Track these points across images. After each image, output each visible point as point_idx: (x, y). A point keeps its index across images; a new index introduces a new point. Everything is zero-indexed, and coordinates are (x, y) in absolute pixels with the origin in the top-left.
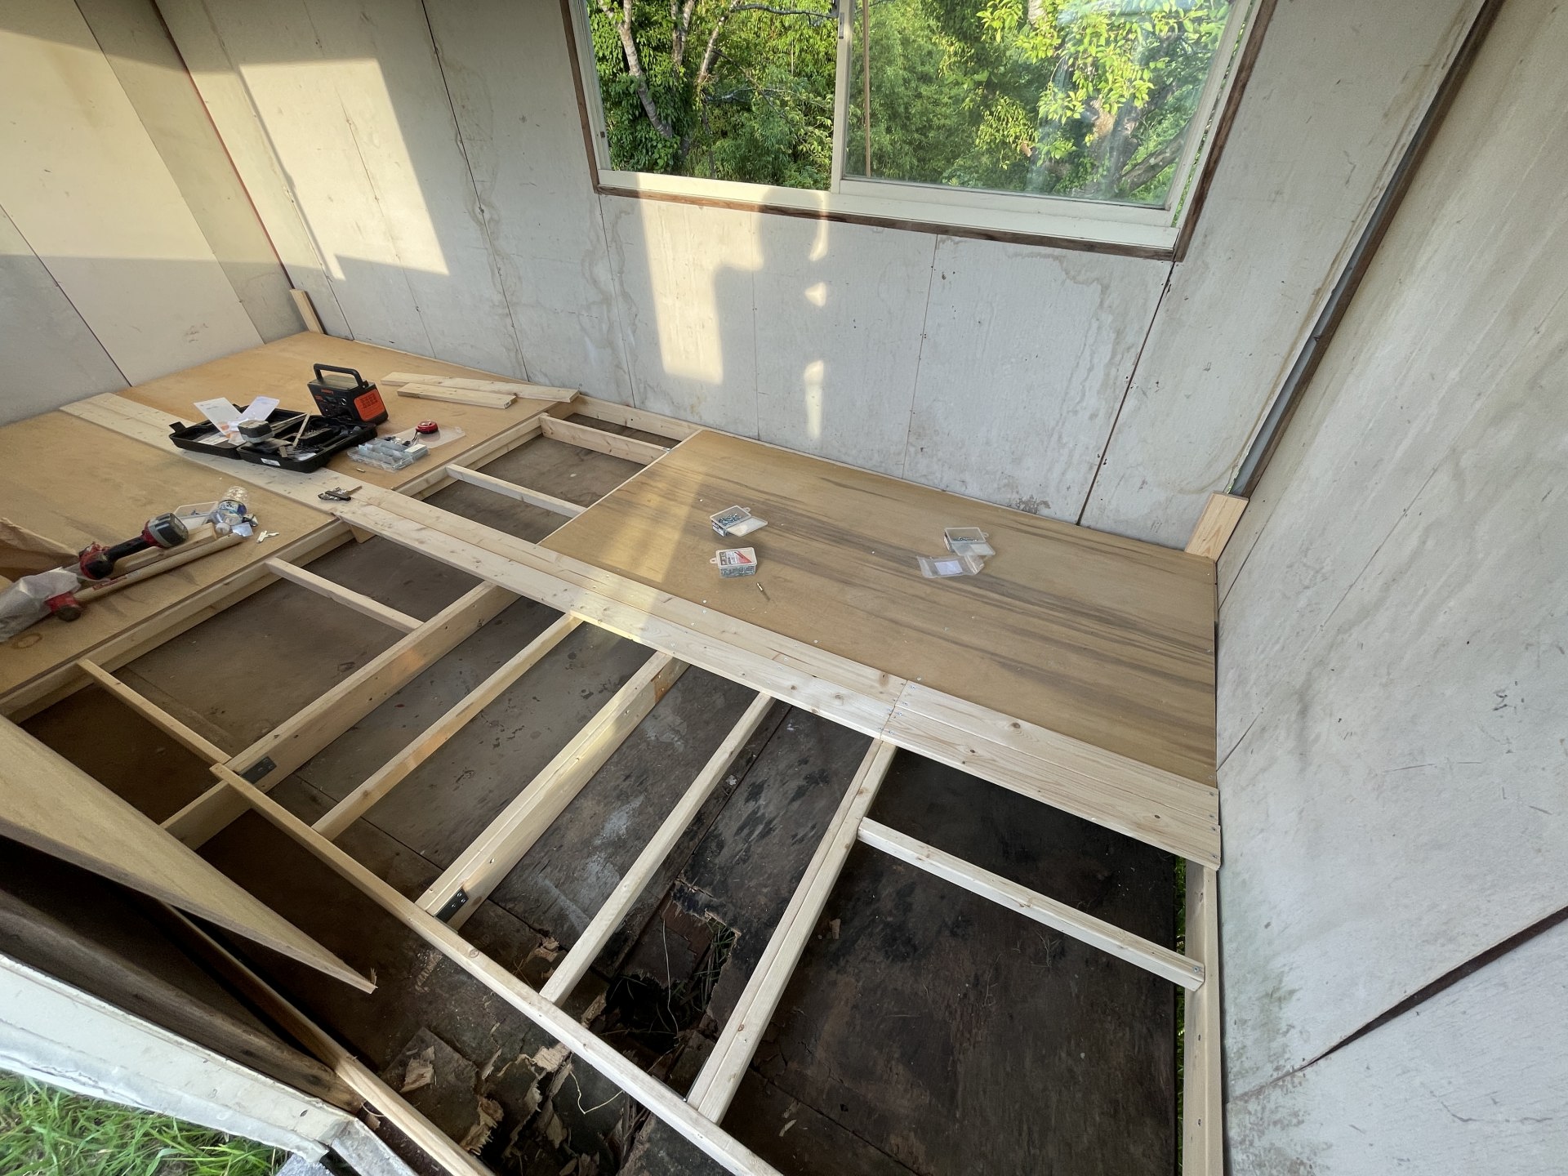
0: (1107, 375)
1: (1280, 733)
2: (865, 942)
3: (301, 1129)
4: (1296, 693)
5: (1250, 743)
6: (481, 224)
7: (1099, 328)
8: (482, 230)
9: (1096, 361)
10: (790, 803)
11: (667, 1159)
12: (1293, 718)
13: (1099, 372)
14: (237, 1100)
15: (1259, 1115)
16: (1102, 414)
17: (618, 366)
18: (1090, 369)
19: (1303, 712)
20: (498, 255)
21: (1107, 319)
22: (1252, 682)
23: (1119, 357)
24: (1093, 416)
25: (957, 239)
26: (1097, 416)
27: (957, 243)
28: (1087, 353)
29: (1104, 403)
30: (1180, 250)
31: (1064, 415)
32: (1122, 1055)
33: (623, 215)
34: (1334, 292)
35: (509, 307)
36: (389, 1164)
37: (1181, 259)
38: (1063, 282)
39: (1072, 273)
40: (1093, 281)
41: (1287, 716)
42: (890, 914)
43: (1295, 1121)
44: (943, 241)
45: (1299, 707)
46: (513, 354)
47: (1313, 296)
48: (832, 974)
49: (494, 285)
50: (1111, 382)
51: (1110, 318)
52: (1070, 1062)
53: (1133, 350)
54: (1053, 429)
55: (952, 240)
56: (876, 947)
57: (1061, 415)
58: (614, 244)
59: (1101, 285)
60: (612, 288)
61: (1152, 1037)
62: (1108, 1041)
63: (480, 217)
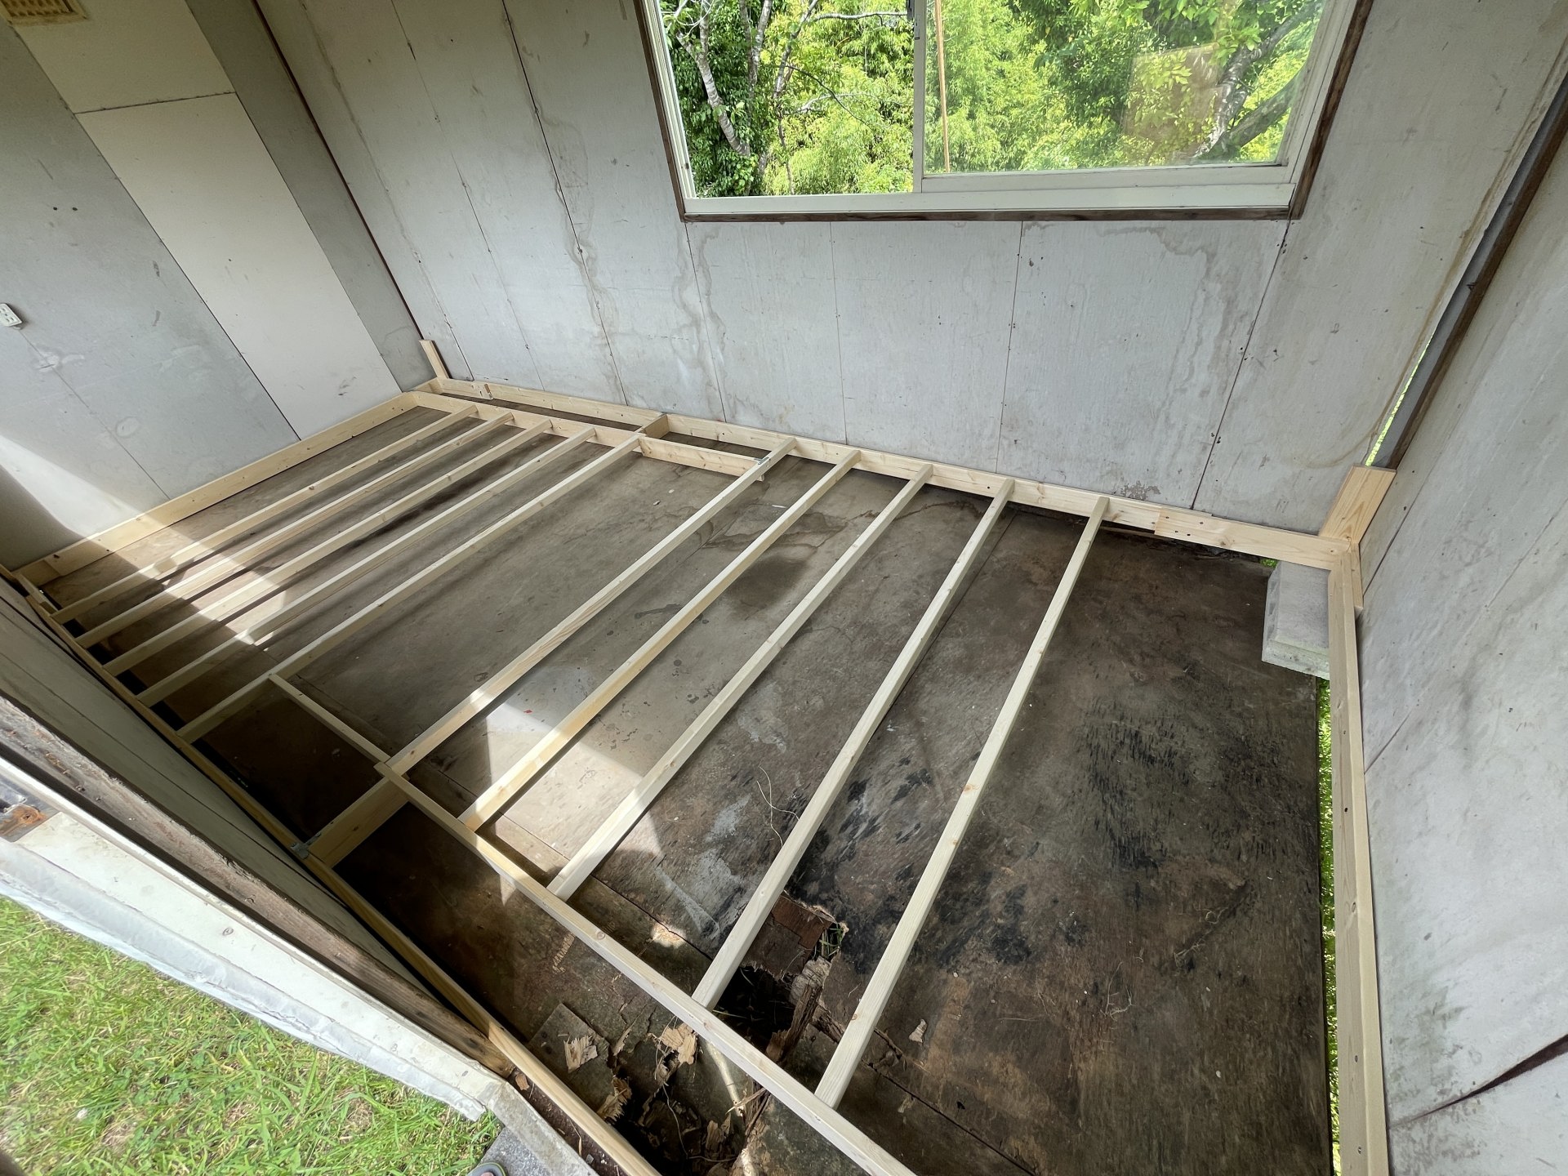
0: (1218, 348)
1: (1439, 727)
2: (975, 943)
3: (465, 1088)
4: (1458, 682)
5: (1404, 740)
6: (581, 264)
7: (1206, 299)
8: (581, 268)
9: (1204, 334)
10: (892, 803)
11: (786, 1142)
12: (1455, 708)
13: (1209, 346)
14: (413, 1056)
15: (1426, 1144)
16: (1214, 390)
17: (709, 384)
18: (1199, 343)
19: (1467, 703)
20: (596, 290)
21: (1215, 288)
22: (1405, 674)
23: (1231, 327)
24: (1204, 393)
25: (1044, 223)
26: (1208, 392)
27: (1044, 228)
28: (1194, 326)
29: (1216, 378)
30: (1297, 206)
31: (1171, 393)
32: (1263, 1075)
33: (708, 240)
34: (1487, 232)
35: (607, 337)
36: (536, 1126)
37: (1299, 216)
38: (1163, 254)
39: (1173, 244)
40: (1197, 250)
41: (1447, 708)
42: (1001, 916)
43: (1468, 1152)
44: (1029, 227)
45: (1461, 698)
46: (612, 381)
47: (1461, 240)
48: (943, 974)
49: (593, 317)
50: (1223, 355)
51: (1219, 286)
52: (1204, 1078)
53: (1247, 318)
54: (1159, 410)
55: (1039, 226)
56: (987, 949)
57: (1168, 395)
58: (701, 268)
59: (1207, 252)
60: (701, 309)
61: (1298, 1058)
62: (1246, 1060)
63: (579, 256)
